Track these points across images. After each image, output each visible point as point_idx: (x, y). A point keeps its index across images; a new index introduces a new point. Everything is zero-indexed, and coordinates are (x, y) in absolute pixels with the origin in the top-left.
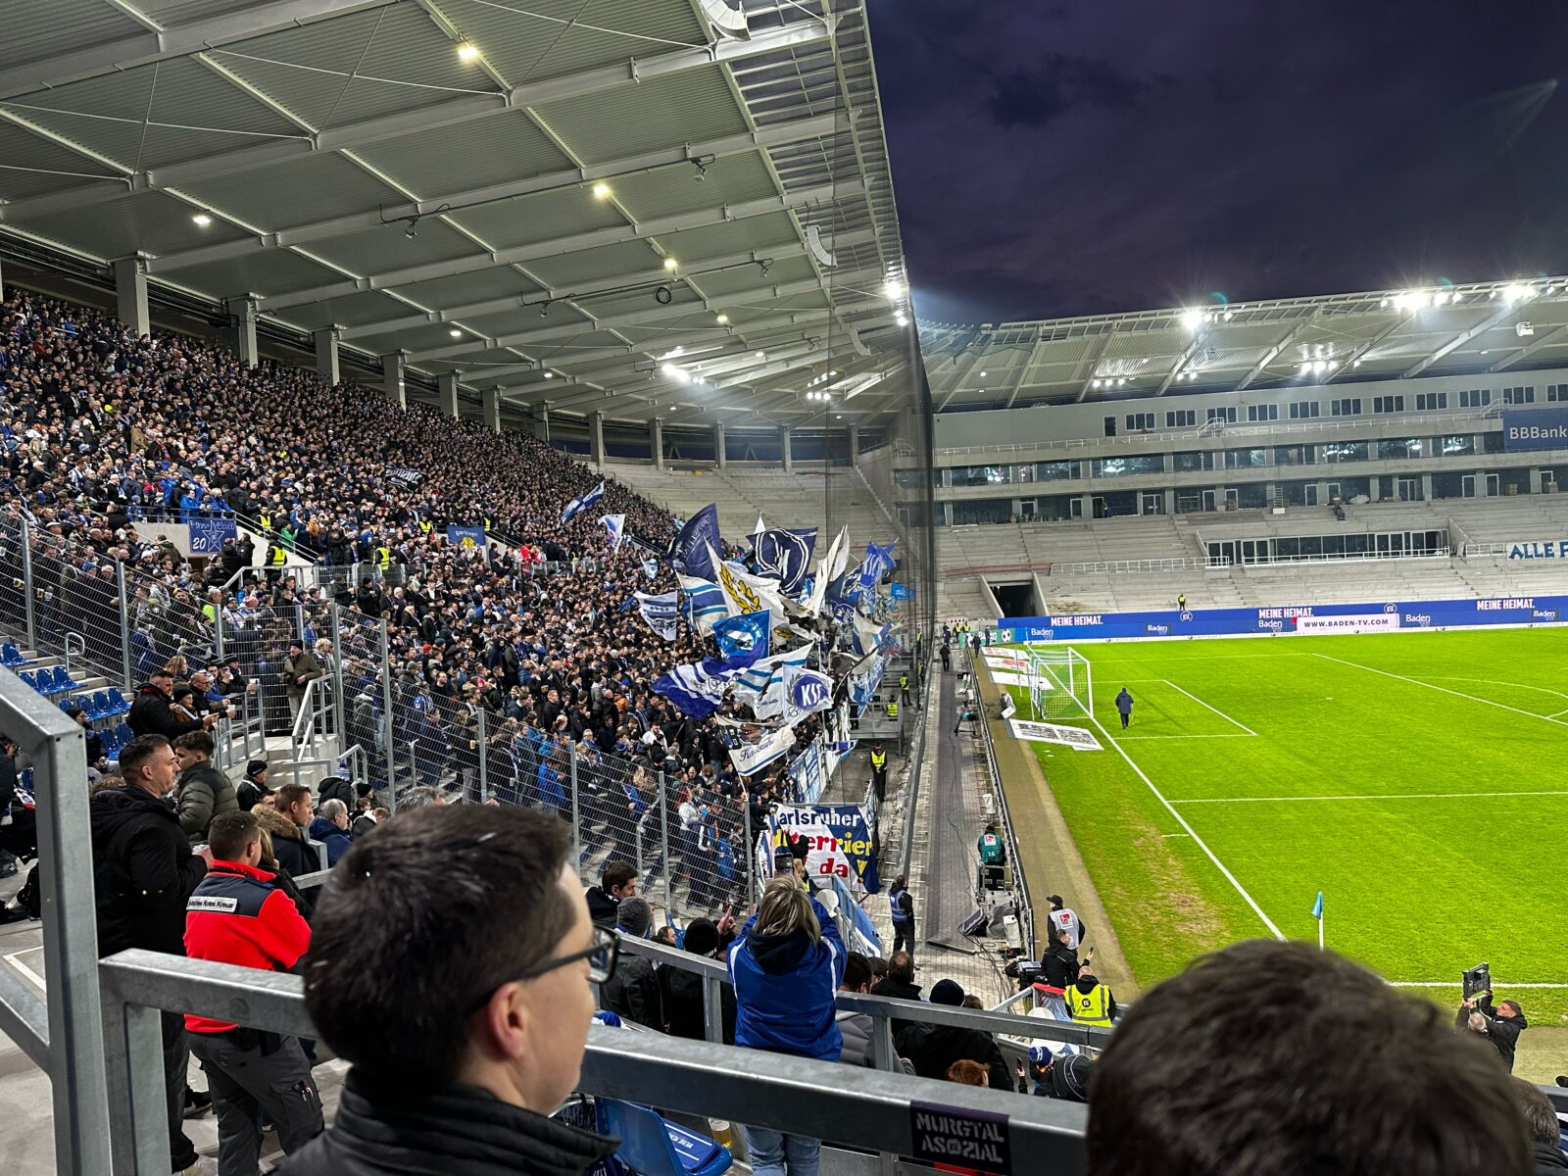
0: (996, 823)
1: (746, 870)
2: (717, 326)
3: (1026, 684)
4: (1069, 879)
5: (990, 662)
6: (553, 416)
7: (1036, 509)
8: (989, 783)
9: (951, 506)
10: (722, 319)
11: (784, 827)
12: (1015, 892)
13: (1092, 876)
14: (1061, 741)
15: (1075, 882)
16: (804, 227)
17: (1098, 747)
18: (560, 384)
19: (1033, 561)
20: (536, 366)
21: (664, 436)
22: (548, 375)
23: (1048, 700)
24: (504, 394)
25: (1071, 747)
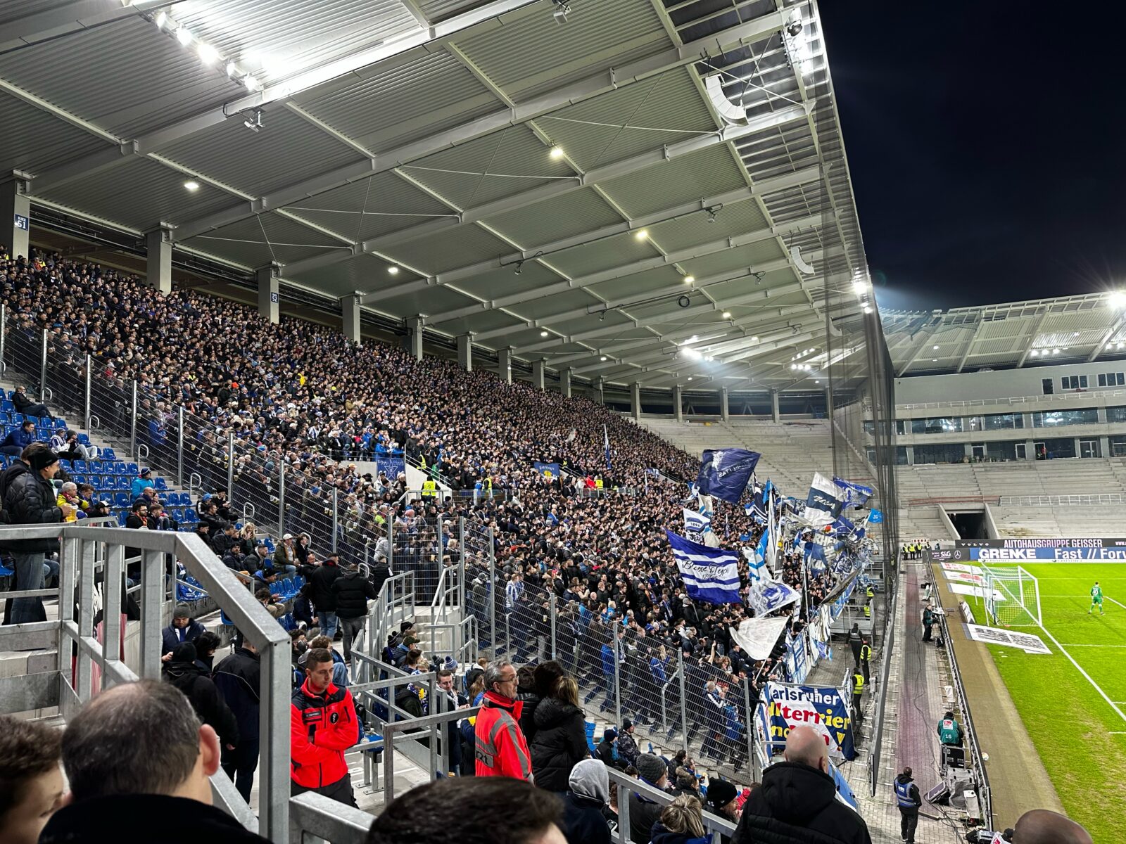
0: (957, 710)
1: (746, 733)
2: (722, 320)
3: (981, 595)
4: (1022, 763)
5: (949, 575)
6: (606, 387)
7: (985, 452)
8: (950, 676)
9: (912, 449)
10: (726, 315)
11: (777, 701)
12: (974, 772)
13: (1044, 762)
14: (1013, 644)
15: (1029, 766)
16: (789, 248)
17: (1047, 651)
18: (611, 364)
19: (984, 494)
20: (595, 354)
21: (683, 398)
22: (603, 359)
23: (1001, 610)
24: (574, 373)
25: (1022, 651)
